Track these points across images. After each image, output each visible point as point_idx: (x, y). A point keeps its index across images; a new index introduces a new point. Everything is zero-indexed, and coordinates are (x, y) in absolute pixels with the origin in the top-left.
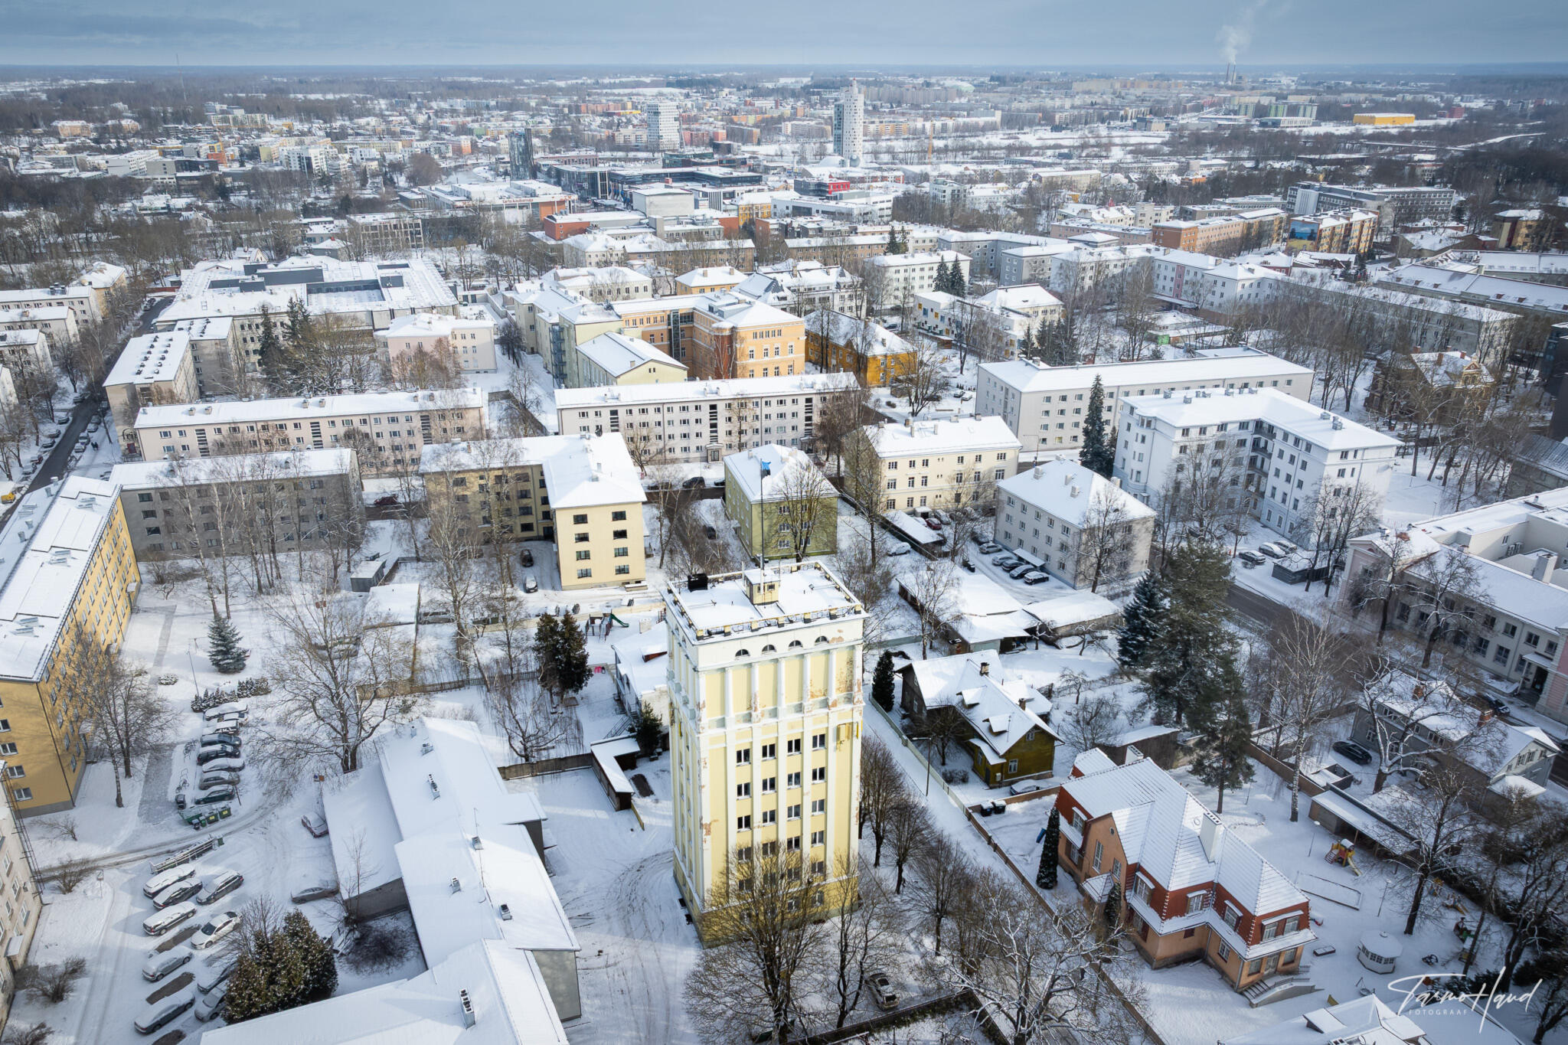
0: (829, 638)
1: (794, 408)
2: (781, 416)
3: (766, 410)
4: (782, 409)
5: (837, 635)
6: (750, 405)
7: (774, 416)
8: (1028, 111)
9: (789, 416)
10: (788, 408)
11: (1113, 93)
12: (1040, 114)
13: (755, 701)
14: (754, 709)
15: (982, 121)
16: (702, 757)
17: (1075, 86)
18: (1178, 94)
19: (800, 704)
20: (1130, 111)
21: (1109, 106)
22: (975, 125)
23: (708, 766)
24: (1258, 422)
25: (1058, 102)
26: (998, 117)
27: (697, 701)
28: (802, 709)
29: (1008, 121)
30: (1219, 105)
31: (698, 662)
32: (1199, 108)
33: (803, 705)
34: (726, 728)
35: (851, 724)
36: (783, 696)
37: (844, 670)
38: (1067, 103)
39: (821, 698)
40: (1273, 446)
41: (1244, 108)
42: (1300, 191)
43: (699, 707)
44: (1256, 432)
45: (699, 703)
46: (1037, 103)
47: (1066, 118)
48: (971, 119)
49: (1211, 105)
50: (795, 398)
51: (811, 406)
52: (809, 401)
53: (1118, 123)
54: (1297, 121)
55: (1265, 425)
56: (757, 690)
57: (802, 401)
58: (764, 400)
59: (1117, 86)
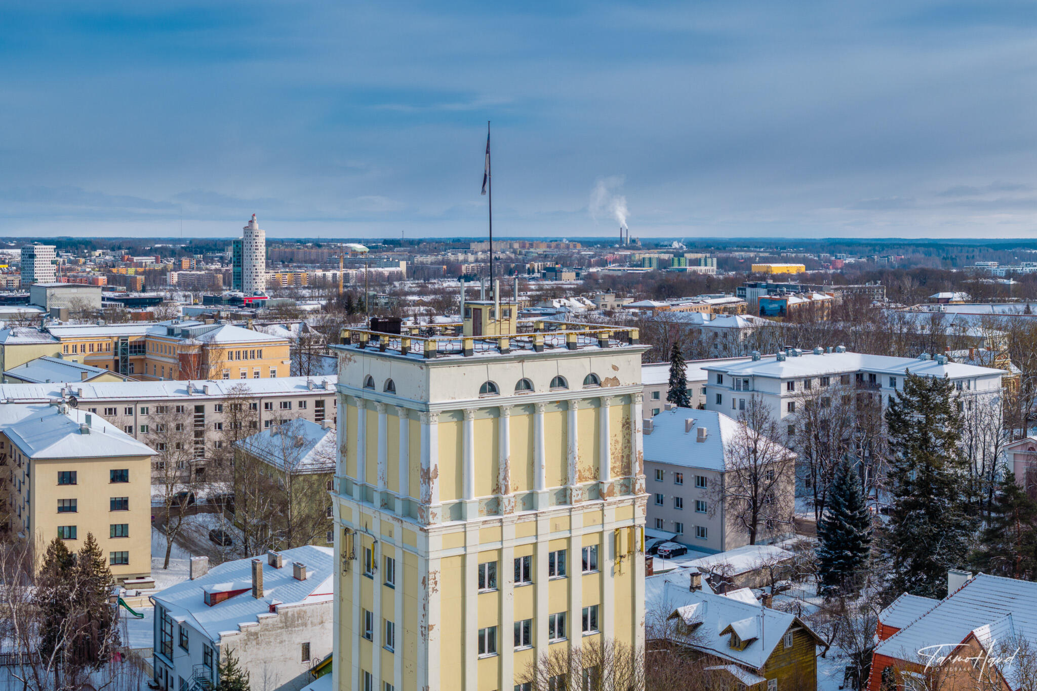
0: (602, 379)
1: (302, 413)
3: (266, 415)
5: (611, 374)
6: (246, 408)
8: (432, 263)
11: (515, 252)
12: (445, 267)
13: (505, 479)
14: (503, 491)
15: (386, 271)
16: (431, 570)
17: (473, 246)
18: (579, 253)
19: (565, 490)
20: (536, 265)
21: (512, 261)
22: (380, 275)
23: (438, 587)
24: (859, 375)
25: (461, 257)
26: (403, 267)
27: (424, 467)
28: (568, 500)
29: (414, 272)
30: (621, 261)
31: (428, 395)
32: (603, 263)
33: (569, 492)
34: (465, 520)
35: (632, 528)
36: (544, 472)
37: (620, 438)
38: (471, 258)
39: (593, 482)
40: (880, 396)
41: (647, 262)
42: (748, 290)
43: (427, 476)
44: (858, 387)
45: (429, 469)
46: (440, 257)
47: (473, 269)
48: (376, 269)
49: (614, 261)
50: (302, 399)
51: (323, 411)
52: (319, 404)
53: (526, 276)
54: (701, 269)
55: (866, 378)
56: (509, 454)
57: (311, 403)
58: (264, 402)
59: (516, 246)
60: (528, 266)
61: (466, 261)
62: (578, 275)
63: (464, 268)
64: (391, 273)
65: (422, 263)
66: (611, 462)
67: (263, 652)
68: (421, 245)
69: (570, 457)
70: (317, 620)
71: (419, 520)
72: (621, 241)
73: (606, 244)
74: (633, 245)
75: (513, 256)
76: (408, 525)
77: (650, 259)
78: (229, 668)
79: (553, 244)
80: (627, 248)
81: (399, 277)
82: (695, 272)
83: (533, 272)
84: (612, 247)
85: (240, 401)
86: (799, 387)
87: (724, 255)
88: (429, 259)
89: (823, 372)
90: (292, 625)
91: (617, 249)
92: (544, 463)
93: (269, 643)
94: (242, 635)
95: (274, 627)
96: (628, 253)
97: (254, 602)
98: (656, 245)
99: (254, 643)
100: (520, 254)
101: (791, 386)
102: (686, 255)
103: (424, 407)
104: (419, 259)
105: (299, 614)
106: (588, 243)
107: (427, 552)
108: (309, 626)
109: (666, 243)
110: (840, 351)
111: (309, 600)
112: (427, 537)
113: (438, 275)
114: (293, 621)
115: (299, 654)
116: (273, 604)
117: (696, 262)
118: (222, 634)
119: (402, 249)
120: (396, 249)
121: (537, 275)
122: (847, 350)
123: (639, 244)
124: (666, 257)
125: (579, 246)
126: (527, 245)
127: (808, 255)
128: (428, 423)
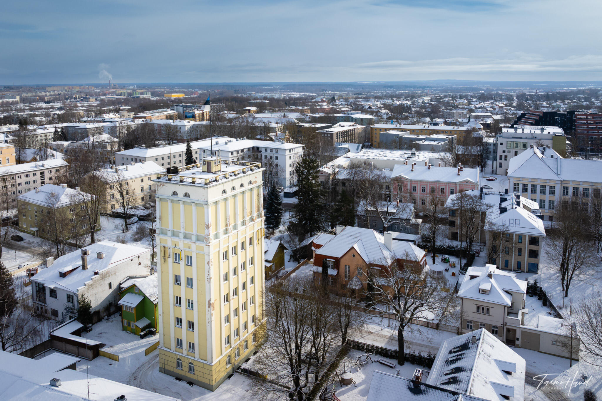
1: (34, 178)
2: (27, 183)
3: (19, 181)
4: (28, 179)
5: (255, 180)
6: (9, 179)
7: (23, 184)
8: (31, 96)
9: (32, 183)
10: (32, 178)
11: (66, 91)
12: (38, 98)
13: (229, 222)
14: (228, 226)
15: (10, 100)
16: (211, 259)
17: (47, 89)
18: (94, 91)
19: (243, 221)
20: (77, 96)
21: (67, 95)
22: (7, 102)
23: (213, 264)
24: (253, 148)
25: (43, 94)
26: (18, 99)
27: (207, 223)
28: (245, 224)
29: (23, 100)
30: (112, 93)
31: (208, 198)
32: (105, 95)
33: (245, 221)
34: (219, 238)
35: (261, 229)
36: (239, 216)
37: (257, 200)
38: (48, 94)
39: (250, 216)
40: (261, 155)
41: (123, 94)
42: (175, 107)
43: (208, 226)
44: (253, 152)
45: (209, 224)
46: (34, 94)
47: (50, 99)
48: (5, 100)
49: (109, 94)
50: (34, 172)
51: (44, 176)
52: (42, 173)
53: (74, 100)
54: (146, 96)
55: (256, 149)
56: (230, 213)
57: (38, 174)
58: (17, 176)
59: (66, 88)
60: (74, 96)
61: (46, 96)
62: (96, 99)
63: (46, 98)
64: (13, 102)
65: (26, 96)
66: (255, 209)
67: (94, 291)
68: (23, 89)
69: (245, 210)
70: (113, 273)
71: (205, 242)
72: (110, 85)
73: (104, 86)
74: (115, 87)
75: (66, 93)
76: (199, 244)
77: (124, 93)
78: (83, 301)
79: (82, 87)
80: (113, 88)
81: (17, 103)
82: (144, 99)
83: (77, 98)
84: (106, 88)
85: (6, 177)
86: (235, 153)
87: (152, 90)
88: (29, 95)
89: (242, 148)
90: (105, 277)
91: (109, 89)
92: (239, 214)
93: (96, 287)
94: (87, 287)
95: (98, 280)
96: (114, 90)
97: (85, 272)
98: (123, 87)
99: (91, 288)
100: (68, 91)
101: (232, 153)
102: (137, 91)
103: (206, 203)
104: (24, 95)
105: (107, 273)
106: (97, 86)
107: (209, 253)
108: (111, 276)
109: (127, 86)
110: (245, 139)
111: (110, 266)
112: (209, 248)
113: (35, 101)
114: (105, 276)
115: (108, 287)
116: (96, 271)
117: (142, 94)
118: (79, 289)
119: (14, 90)
120: (11, 91)
121: (78, 100)
122: (247, 139)
123: (117, 86)
124: (129, 91)
125: (93, 88)
126: (71, 88)
127: (184, 90)
128: (208, 208)
